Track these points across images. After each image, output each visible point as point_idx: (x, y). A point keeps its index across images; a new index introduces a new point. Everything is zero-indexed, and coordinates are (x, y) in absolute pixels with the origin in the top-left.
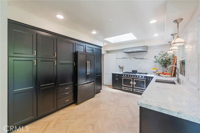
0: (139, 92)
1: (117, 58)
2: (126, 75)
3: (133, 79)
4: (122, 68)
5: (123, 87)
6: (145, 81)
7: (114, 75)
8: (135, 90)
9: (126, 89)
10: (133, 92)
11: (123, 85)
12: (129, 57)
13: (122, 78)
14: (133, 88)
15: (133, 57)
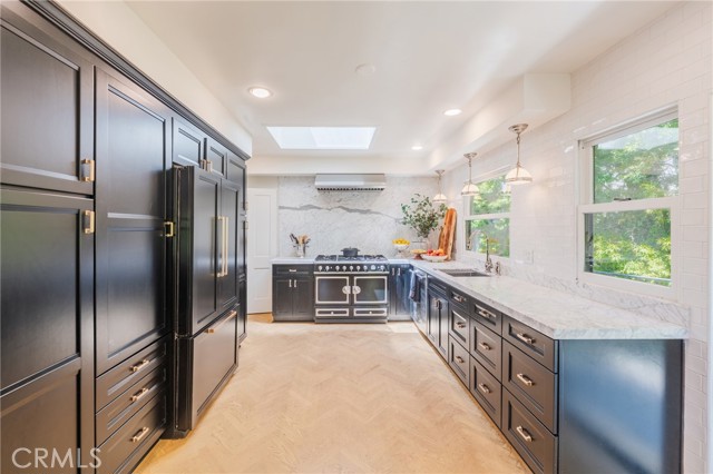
0: (371, 314)
1: (280, 208)
2: (328, 268)
3: (351, 277)
4: (301, 242)
5: (317, 310)
6: (385, 278)
7: (280, 272)
8: (358, 312)
9: (330, 312)
10: (352, 320)
11: (317, 302)
12: (325, 206)
13: (314, 276)
14: (352, 305)
15: (338, 204)
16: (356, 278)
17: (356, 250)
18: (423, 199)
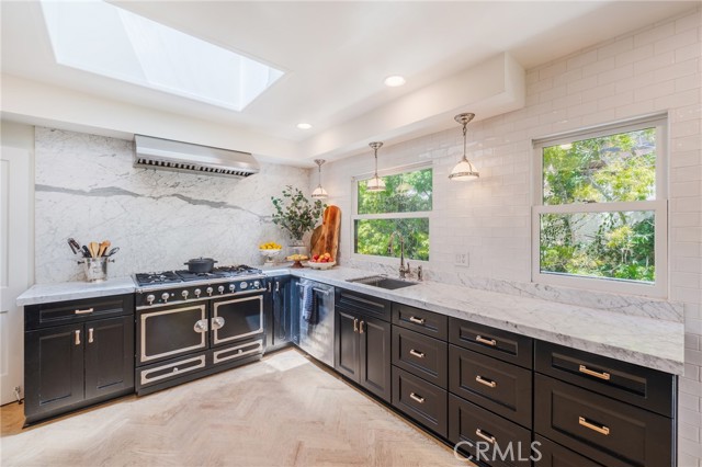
0: (241, 353)
1: (39, 187)
2: (166, 295)
3: (209, 304)
4: (95, 255)
5: (144, 373)
6: (261, 298)
8: (220, 356)
9: (171, 370)
10: (211, 370)
11: (145, 358)
12: (146, 192)
13: (137, 315)
14: (210, 348)
15: (172, 191)
16: (216, 305)
17: (212, 262)
18: (295, 193)
